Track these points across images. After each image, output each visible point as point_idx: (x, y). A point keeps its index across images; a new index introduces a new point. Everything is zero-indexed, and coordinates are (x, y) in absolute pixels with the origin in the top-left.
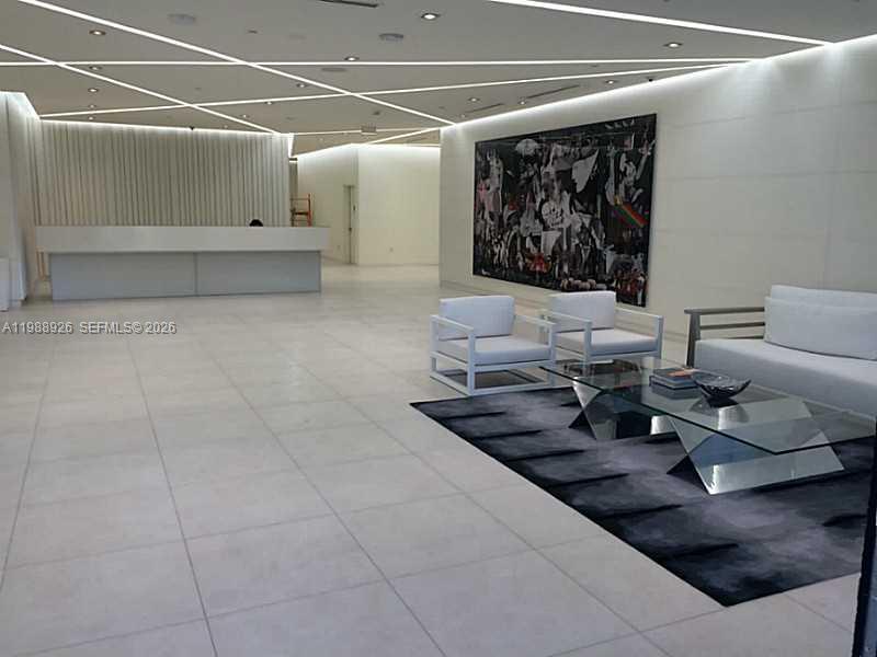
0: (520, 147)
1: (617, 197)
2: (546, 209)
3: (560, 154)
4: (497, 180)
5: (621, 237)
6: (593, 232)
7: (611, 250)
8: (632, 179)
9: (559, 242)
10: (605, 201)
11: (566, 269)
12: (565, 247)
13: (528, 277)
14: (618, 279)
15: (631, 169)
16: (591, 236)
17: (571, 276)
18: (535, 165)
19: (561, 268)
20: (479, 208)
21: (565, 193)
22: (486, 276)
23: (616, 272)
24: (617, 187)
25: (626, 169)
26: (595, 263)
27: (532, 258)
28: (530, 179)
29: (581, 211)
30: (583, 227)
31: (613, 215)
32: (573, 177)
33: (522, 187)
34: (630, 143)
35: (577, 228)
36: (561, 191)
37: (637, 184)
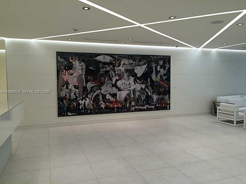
0: (100, 58)
1: (157, 79)
2: (119, 83)
3: (127, 63)
4: (80, 71)
5: (159, 90)
6: (147, 90)
7: (156, 95)
8: (163, 73)
9: (129, 95)
10: (151, 80)
11: (133, 104)
12: (132, 96)
13: (109, 110)
14: (159, 103)
15: (162, 70)
16: (145, 91)
17: (136, 106)
18: (111, 66)
19: (130, 103)
20: (62, 84)
21: (131, 77)
22: (72, 115)
23: (158, 101)
24: (157, 75)
25: (160, 70)
26: (148, 100)
27: (111, 102)
28: (107, 72)
29: (140, 83)
30: (141, 88)
31: (155, 84)
32: (135, 72)
33: (102, 74)
34: (161, 63)
35: (139, 89)
36: (128, 77)
37: (165, 75)
